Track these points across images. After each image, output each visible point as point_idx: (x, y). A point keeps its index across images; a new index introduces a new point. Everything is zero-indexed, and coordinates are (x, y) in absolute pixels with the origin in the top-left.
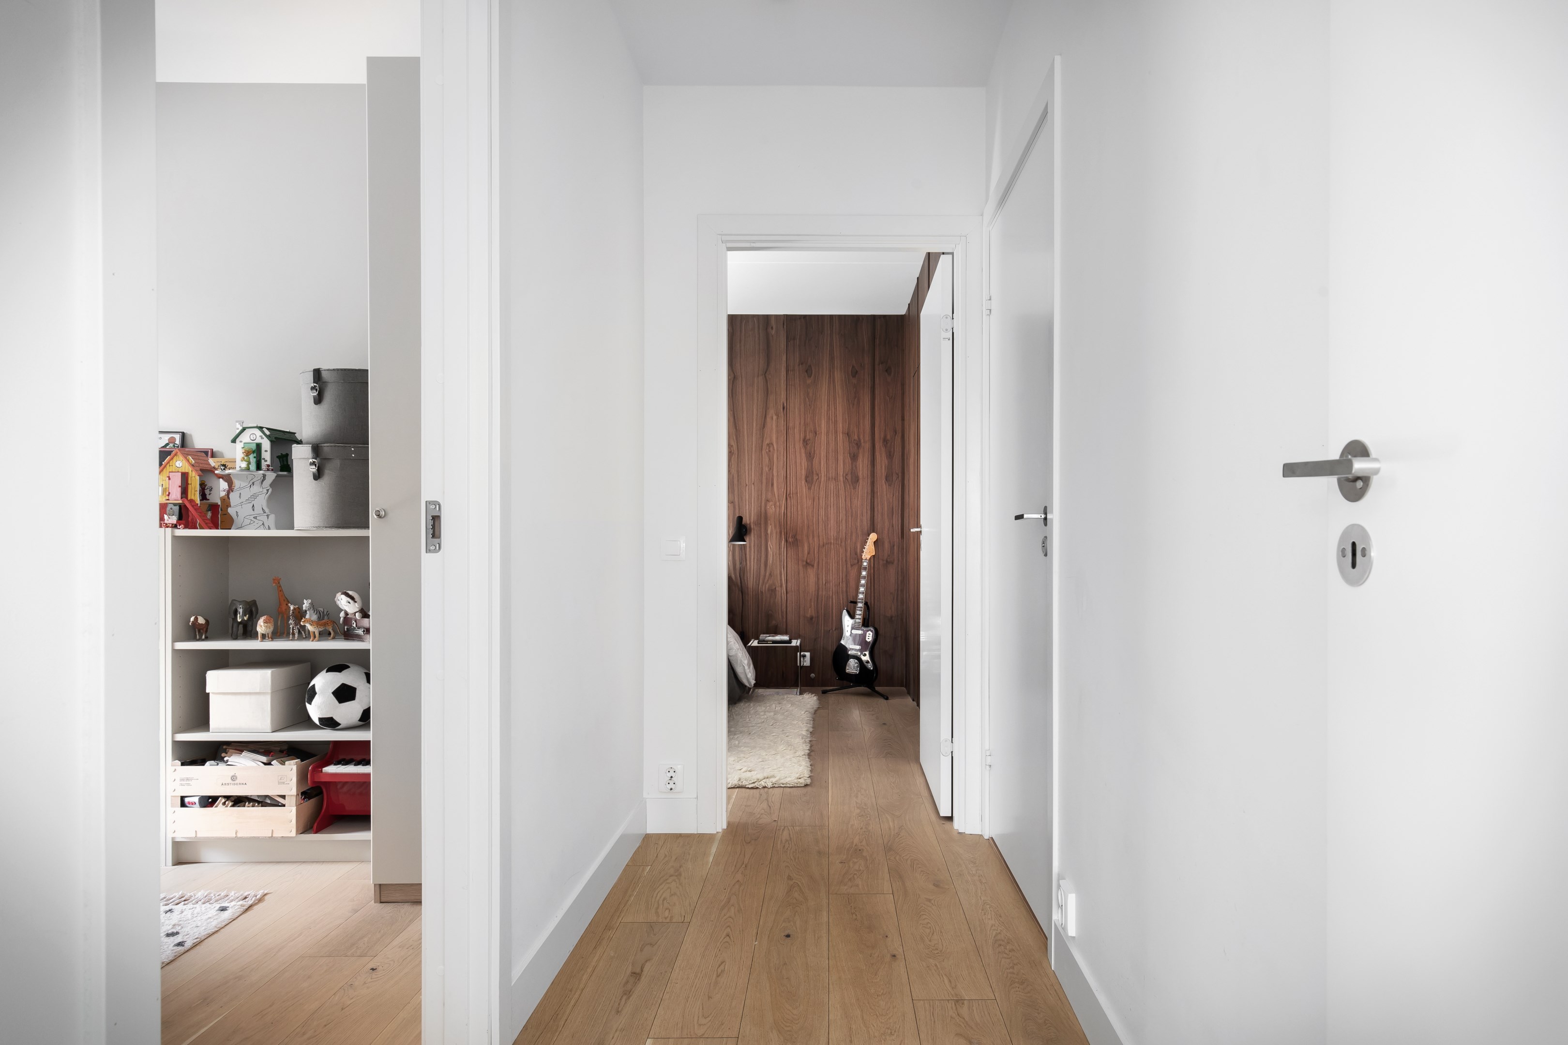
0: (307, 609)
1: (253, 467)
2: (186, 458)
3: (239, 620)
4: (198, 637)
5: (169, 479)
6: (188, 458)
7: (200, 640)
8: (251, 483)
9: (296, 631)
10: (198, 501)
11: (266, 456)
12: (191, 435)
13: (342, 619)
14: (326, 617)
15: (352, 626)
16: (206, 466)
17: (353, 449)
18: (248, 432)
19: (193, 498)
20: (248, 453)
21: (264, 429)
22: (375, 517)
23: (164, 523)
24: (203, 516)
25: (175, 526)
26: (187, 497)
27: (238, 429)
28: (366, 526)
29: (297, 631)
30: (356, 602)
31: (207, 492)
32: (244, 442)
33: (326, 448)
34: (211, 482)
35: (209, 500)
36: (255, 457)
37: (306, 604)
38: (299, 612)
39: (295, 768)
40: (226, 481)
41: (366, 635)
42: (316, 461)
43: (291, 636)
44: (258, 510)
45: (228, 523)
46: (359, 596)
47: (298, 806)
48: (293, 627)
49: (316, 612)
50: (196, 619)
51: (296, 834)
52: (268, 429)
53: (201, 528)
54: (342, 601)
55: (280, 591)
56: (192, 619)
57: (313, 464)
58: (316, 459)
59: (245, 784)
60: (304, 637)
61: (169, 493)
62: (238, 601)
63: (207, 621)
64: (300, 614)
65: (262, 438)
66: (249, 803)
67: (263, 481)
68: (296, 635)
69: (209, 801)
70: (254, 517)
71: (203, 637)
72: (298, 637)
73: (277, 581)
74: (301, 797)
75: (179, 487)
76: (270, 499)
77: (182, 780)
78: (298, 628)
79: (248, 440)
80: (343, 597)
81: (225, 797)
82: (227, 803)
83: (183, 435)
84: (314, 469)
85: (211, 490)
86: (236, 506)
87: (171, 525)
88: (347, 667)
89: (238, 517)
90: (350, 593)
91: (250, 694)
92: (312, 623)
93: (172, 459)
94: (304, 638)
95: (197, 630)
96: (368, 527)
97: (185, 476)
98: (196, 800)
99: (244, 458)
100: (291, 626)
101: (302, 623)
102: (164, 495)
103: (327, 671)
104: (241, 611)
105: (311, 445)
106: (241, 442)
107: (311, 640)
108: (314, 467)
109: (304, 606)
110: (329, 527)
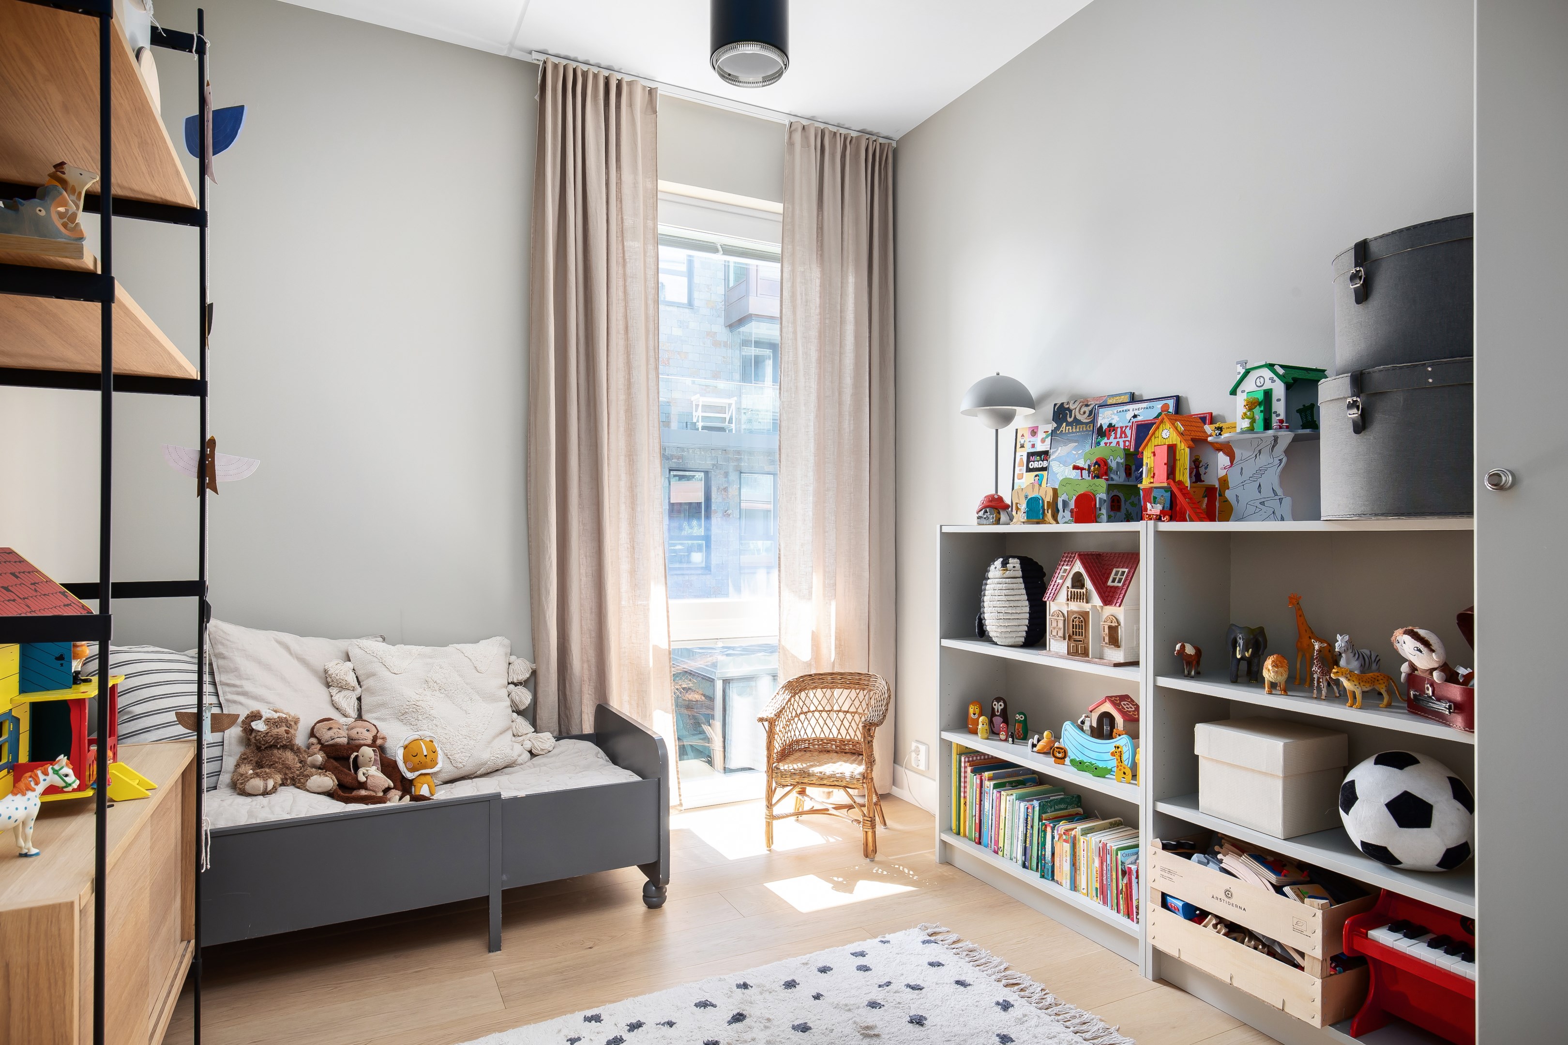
0: (1342, 650)
1: (1260, 425)
2: (1173, 424)
3: (1239, 656)
4: (1186, 672)
5: (1154, 455)
6: (1176, 424)
7: (1188, 677)
8: (1257, 452)
9: (1324, 685)
10: (1188, 483)
11: (1279, 407)
12: (1187, 399)
13: (1403, 675)
14: (1374, 666)
15: (1424, 693)
16: (1199, 434)
17: (1430, 369)
18: (1253, 375)
19: (1181, 478)
20: (1251, 405)
21: (1276, 367)
22: (1489, 487)
23: (1147, 514)
24: (1195, 504)
25: (1159, 519)
26: (1174, 479)
27: (1239, 373)
28: (1468, 512)
29: (1326, 684)
30: (1433, 651)
31: (1202, 470)
32: (1246, 391)
33: (1378, 374)
34: (1207, 456)
35: (1204, 481)
36: (1261, 411)
37: (1340, 642)
38: (1329, 651)
39: (1319, 913)
40: (1226, 454)
41: (1453, 715)
42: (1359, 400)
43: (1315, 691)
44: (1267, 492)
45: (1226, 514)
46: (1439, 640)
47: (1324, 978)
48: (1319, 678)
49: (1357, 655)
50: (1183, 647)
51: (1322, 1026)
52: (1282, 366)
53: (1192, 520)
54: (1406, 646)
55: (1300, 616)
56: (1178, 647)
57: (1351, 406)
58: (1358, 396)
59: (1244, 909)
60: (1338, 695)
61: (1154, 474)
62: (1238, 627)
63: (1198, 651)
64: (1330, 659)
65: (1273, 381)
66: (1250, 941)
67: (1273, 447)
68: (1324, 693)
69: (1195, 914)
70: (1260, 503)
71: (1193, 673)
72: (1327, 694)
73: (1295, 601)
74: (1331, 964)
75: (1165, 464)
76: (1284, 475)
77: (1163, 870)
78: (1326, 679)
79: (1254, 388)
80: (1407, 638)
81: (1216, 917)
82: (1219, 926)
83: (1178, 399)
84: (1354, 414)
85: (1206, 468)
86: (1236, 487)
87: (1155, 517)
88: (1414, 761)
89: (1238, 503)
90: (1422, 632)
91: (1253, 771)
92: (1350, 676)
93: (1158, 428)
94: (1336, 697)
95: (1184, 662)
96: (1470, 513)
97: (1172, 449)
98: (1180, 904)
99: (1245, 414)
100: (1315, 676)
101: (1332, 675)
102: (1149, 477)
103: (1377, 762)
104: (1241, 642)
105: (1350, 374)
106: (1243, 392)
107: (1348, 704)
108: (1355, 411)
109: (1337, 644)
110: (1383, 515)
